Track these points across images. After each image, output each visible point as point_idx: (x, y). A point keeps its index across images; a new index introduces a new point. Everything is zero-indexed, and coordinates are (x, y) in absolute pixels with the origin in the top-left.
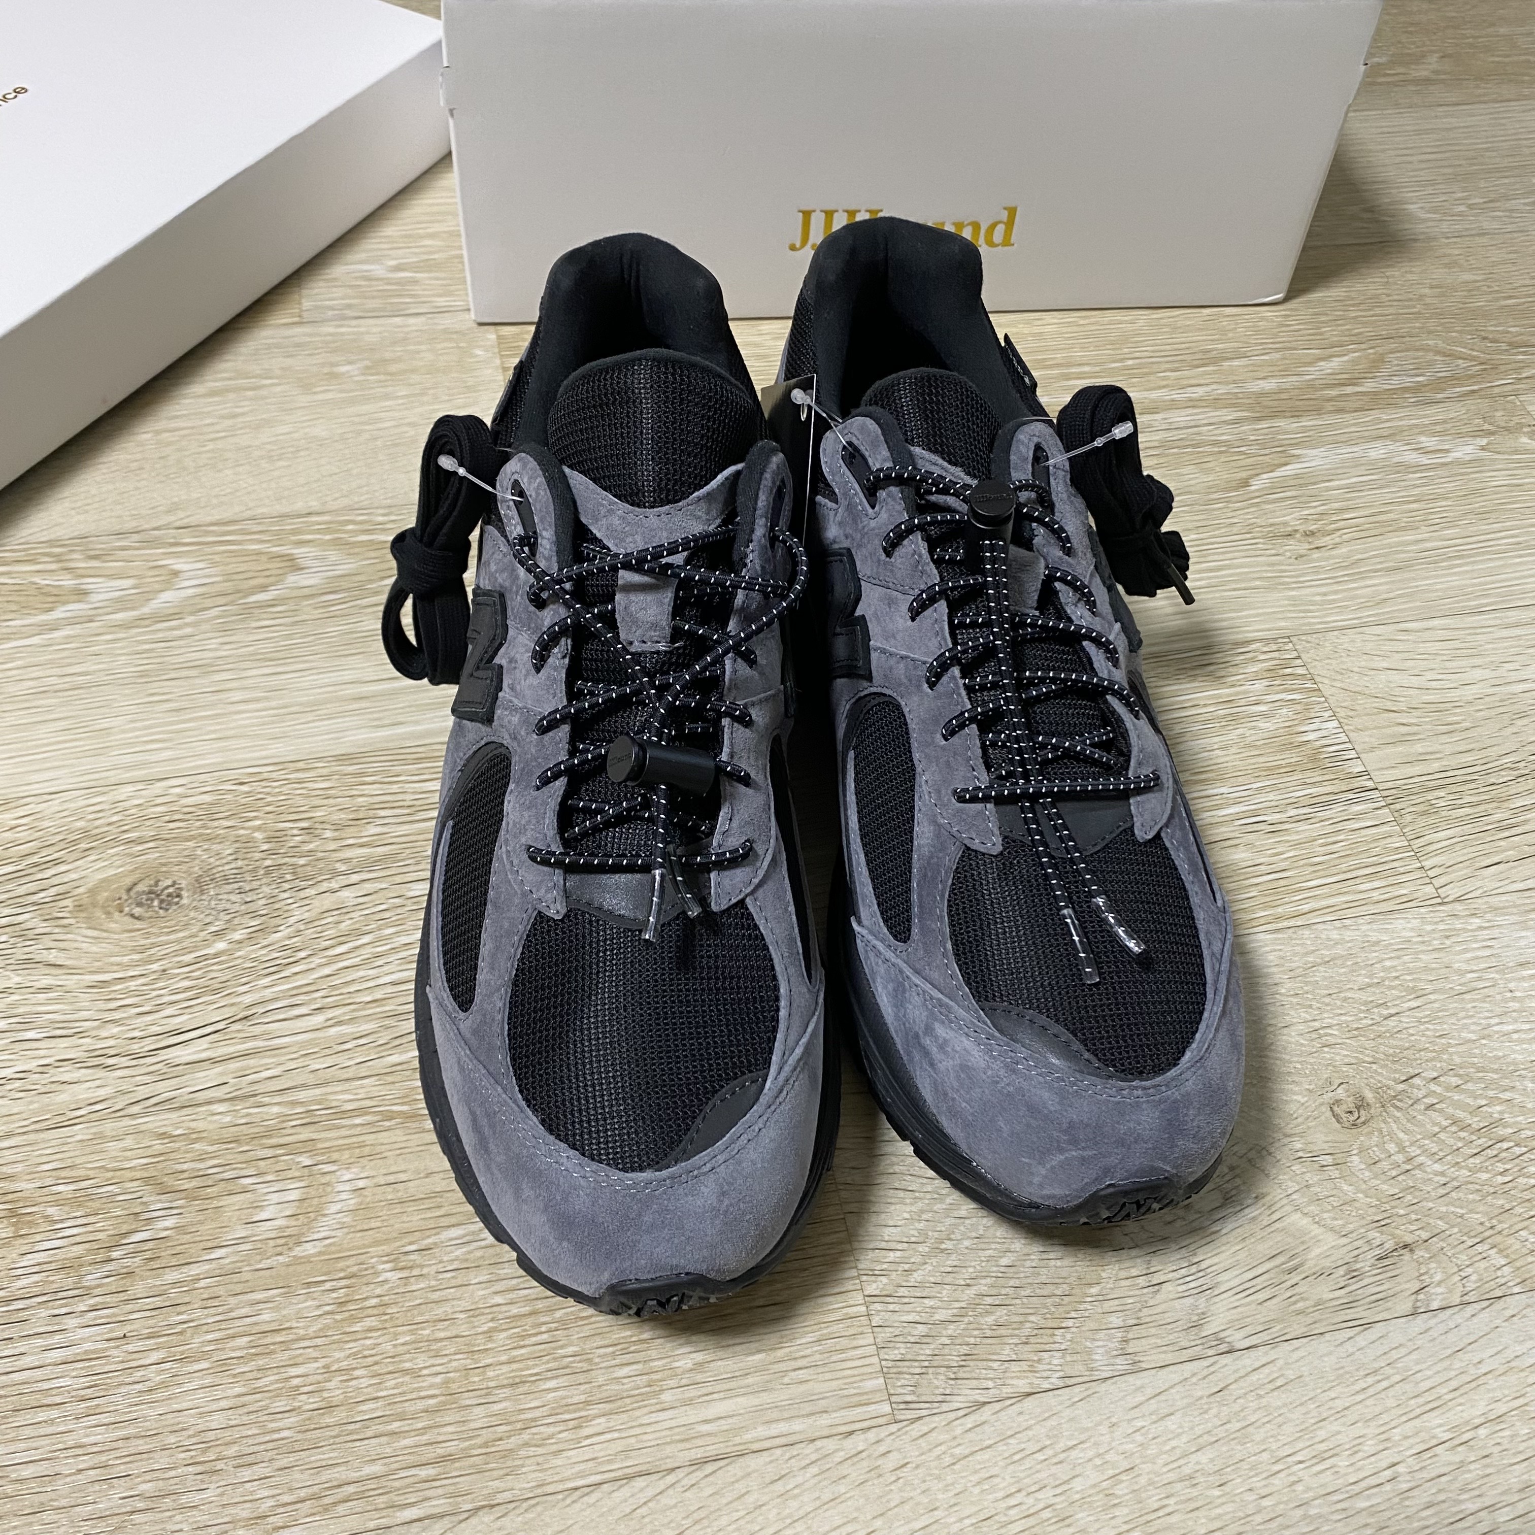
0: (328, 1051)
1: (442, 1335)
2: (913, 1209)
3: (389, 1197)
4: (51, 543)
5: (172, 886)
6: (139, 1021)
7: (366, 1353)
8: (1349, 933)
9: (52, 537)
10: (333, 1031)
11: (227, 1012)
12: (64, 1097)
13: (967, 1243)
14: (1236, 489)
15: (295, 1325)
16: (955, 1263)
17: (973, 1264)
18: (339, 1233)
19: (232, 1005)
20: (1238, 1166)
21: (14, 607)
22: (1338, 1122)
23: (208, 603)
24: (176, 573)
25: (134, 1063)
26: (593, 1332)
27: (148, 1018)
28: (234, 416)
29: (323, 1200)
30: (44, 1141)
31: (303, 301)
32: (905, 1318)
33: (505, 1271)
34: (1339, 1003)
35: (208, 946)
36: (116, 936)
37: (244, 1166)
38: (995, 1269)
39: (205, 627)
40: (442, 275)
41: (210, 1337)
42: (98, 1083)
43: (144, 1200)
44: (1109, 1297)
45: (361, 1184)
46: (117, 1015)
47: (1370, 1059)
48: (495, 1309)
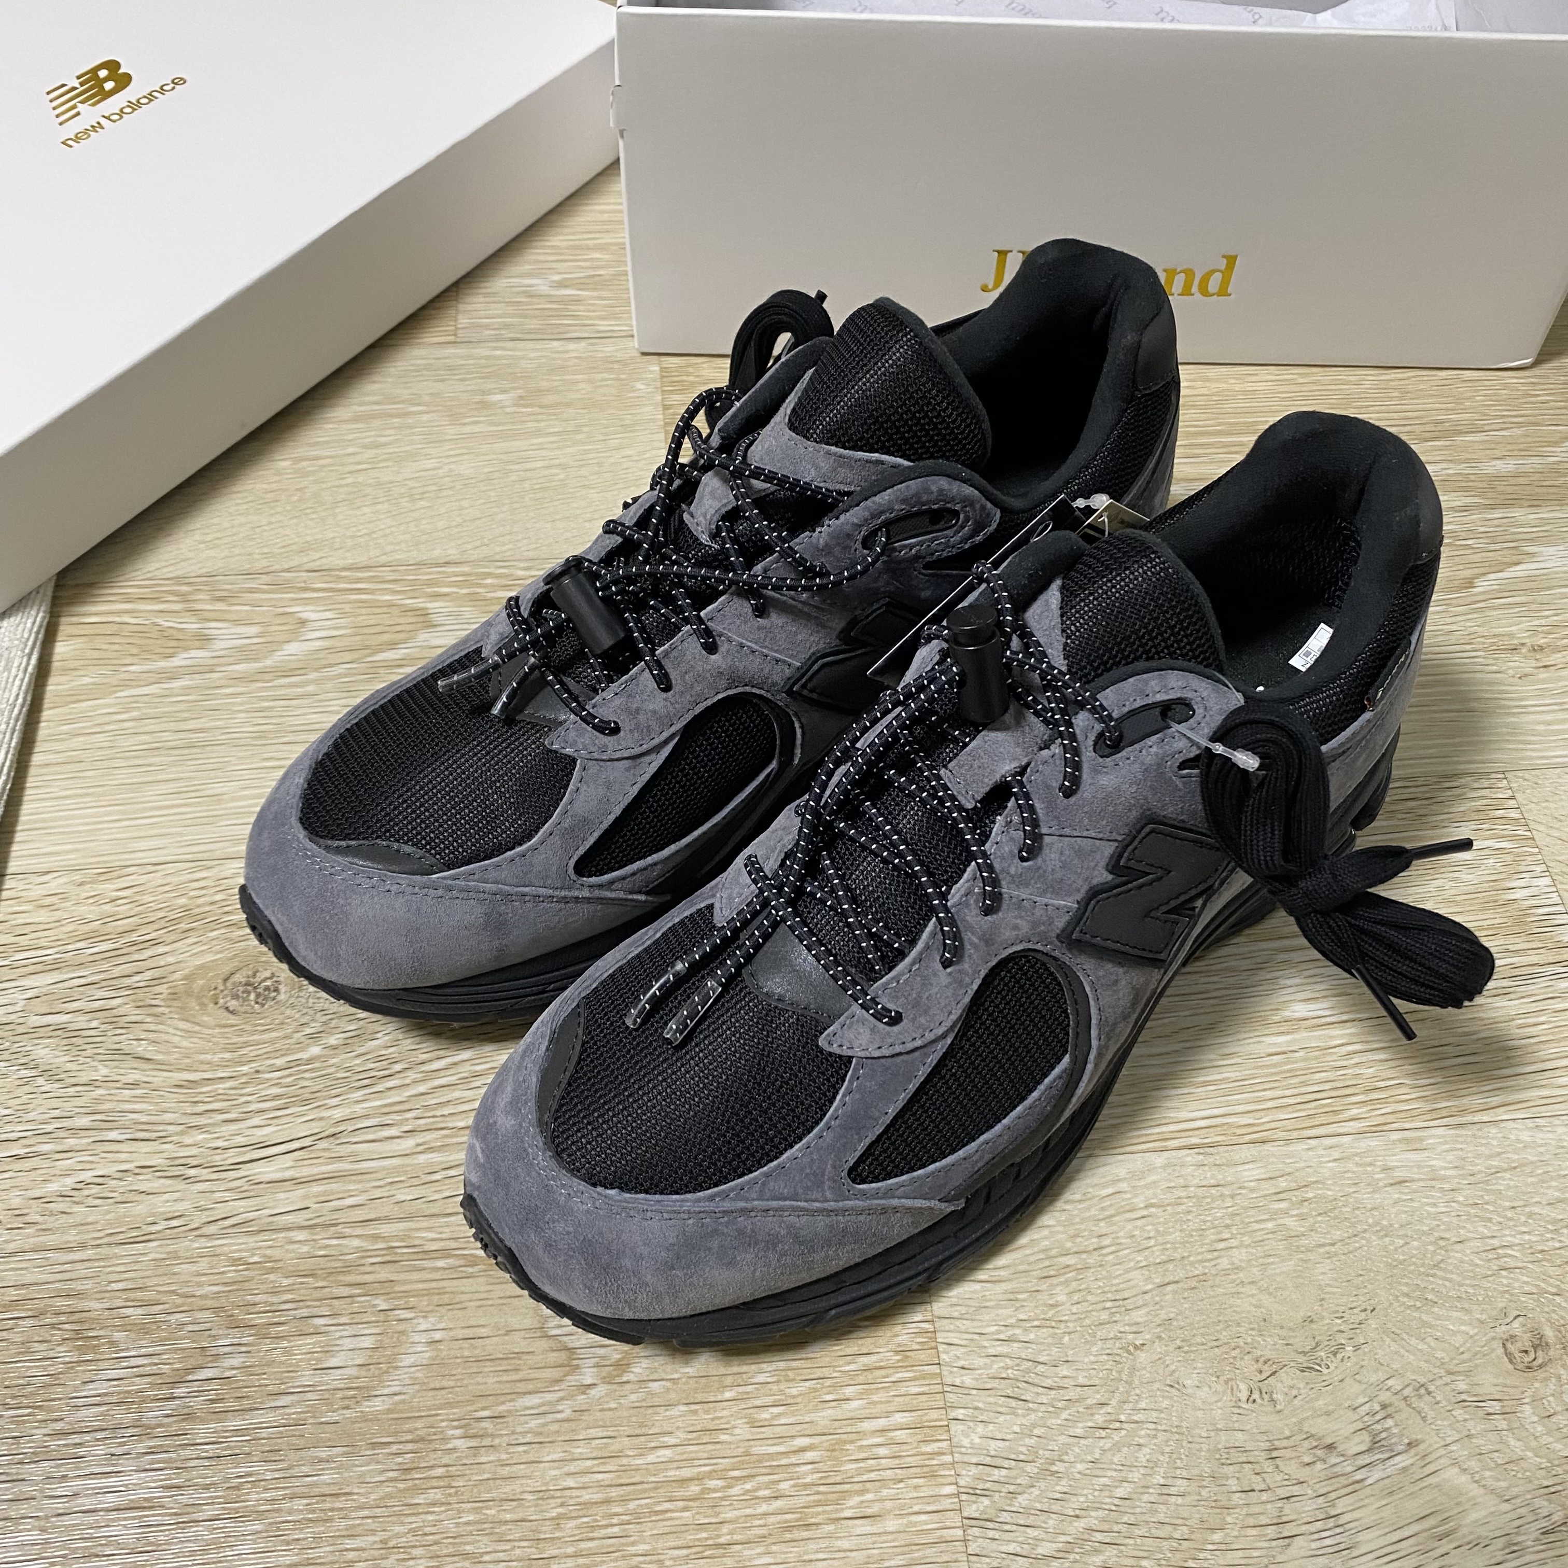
0: (415, 1182)
1: (508, 1517)
2: (1024, 1421)
3: (466, 1354)
4: (178, 580)
5: (270, 978)
6: (223, 1129)
7: (428, 1530)
8: (1541, 1135)
9: (179, 573)
10: (422, 1158)
11: (315, 1127)
12: (140, 1209)
13: (1080, 1467)
14: (1459, 589)
15: (356, 1491)
16: (1065, 1490)
17: (1085, 1492)
18: (410, 1390)
19: (321, 1119)
20: (1390, 1405)
21: (134, 650)
22: (1511, 1361)
23: (333, 658)
24: (303, 622)
25: (215, 1176)
26: (667, 1530)
27: (233, 1127)
28: (377, 446)
29: (396, 1350)
30: (117, 1256)
31: (460, 317)
32: (1004, 1548)
33: (579, 1450)
34: (1523, 1219)
35: (302, 1050)
36: (210, 1031)
37: (318, 1303)
38: (1108, 1500)
39: (329, 685)
40: (604, 294)
41: (267, 1495)
42: (176, 1195)
43: (213, 1332)
44: (1233, 1547)
45: (437, 1336)
46: (202, 1121)
47: (1554, 1290)
48: (567, 1493)
